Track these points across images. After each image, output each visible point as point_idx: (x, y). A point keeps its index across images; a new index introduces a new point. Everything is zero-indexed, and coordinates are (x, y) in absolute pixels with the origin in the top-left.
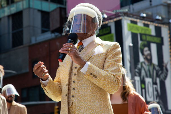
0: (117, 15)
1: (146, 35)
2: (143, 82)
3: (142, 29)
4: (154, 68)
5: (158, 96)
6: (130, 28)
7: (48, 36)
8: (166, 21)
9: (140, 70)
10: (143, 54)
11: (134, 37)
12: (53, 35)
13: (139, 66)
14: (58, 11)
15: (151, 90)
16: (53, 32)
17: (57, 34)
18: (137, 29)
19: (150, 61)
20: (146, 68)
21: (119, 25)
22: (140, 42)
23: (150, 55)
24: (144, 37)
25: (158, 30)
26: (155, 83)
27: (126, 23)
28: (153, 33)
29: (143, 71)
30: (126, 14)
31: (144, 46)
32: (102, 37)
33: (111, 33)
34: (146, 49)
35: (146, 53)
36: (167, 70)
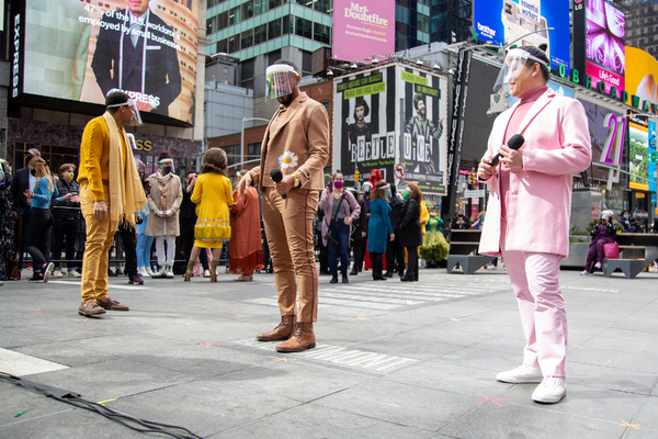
0: (391, 60)
1: (422, 86)
2: (414, 139)
3: (418, 79)
4: (428, 124)
5: (429, 155)
6: (404, 77)
7: (310, 80)
8: (445, 71)
9: (412, 126)
10: (417, 108)
11: (408, 86)
12: (315, 80)
13: (412, 121)
14: (322, 51)
15: (422, 148)
16: (315, 76)
17: (320, 78)
18: (412, 78)
19: (424, 116)
20: (419, 124)
21: (391, 71)
22: (414, 94)
23: (425, 109)
24: (419, 88)
25: (436, 81)
26: (427, 142)
27: (400, 70)
28: (430, 84)
29: (415, 127)
30: (400, 60)
31: (419, 98)
32: (372, 86)
33: (381, 81)
34: (421, 102)
35: (420, 107)
36: (442, 127)
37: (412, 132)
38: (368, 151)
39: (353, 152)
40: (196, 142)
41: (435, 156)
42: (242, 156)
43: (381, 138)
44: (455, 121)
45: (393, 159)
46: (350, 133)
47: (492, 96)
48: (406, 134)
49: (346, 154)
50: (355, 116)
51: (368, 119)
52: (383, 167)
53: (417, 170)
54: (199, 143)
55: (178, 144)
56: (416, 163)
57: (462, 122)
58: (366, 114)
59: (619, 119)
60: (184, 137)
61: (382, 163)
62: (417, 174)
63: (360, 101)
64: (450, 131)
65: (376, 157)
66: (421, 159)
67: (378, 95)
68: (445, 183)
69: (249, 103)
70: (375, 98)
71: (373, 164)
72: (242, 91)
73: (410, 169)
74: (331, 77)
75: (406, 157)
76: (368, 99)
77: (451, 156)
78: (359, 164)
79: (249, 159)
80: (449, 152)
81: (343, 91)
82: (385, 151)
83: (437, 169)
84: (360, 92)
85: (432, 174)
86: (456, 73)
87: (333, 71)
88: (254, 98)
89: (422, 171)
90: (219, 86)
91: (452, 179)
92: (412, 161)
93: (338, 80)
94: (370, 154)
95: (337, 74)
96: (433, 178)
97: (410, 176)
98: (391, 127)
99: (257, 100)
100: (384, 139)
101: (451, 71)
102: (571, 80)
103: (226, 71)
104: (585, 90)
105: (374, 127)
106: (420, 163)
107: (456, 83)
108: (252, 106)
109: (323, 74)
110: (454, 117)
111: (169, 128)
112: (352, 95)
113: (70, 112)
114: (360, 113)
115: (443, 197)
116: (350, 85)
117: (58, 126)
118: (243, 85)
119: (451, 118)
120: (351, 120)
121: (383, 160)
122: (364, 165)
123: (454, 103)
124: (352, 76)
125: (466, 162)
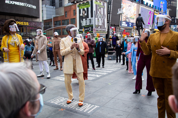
3: (99, 3)
4: (102, 15)
5: (102, 24)
6: (95, 3)
7: (70, 4)
8: (106, 1)
9: (98, 16)
10: (99, 11)
11: (96, 5)
13: (97, 15)
15: (100, 22)
16: (72, 3)
17: (73, 4)
18: (97, 3)
19: (101, 13)
20: (100, 15)
21: (92, 2)
22: (98, 7)
23: (101, 11)
24: (99, 6)
25: (104, 4)
26: (102, 20)
27: (94, 1)
28: (102, 5)
31: (99, 9)
32: (87, 5)
33: (89, 4)
34: (100, 9)
35: (100, 11)
36: (105, 16)
37: (97, 18)
38: (86, 23)
39: (82, 23)
40: (40, 22)
41: (104, 24)
42: (53, 26)
43: (89, 19)
44: (109, 14)
45: (93, 25)
46: (81, 18)
47: (119, 9)
48: (96, 18)
49: (80, 24)
50: (82, 14)
51: (86, 14)
52: (90, 27)
53: (99, 28)
54: (41, 22)
55: (35, 23)
56: (99, 26)
57: (111, 15)
58: (85, 13)
59: (152, 13)
60: (37, 21)
61: (90, 26)
62: (99, 29)
63: (84, 10)
64: (108, 17)
65: (88, 24)
66: (100, 25)
67: (88, 8)
68: (107, 30)
69: (54, 10)
70: (88, 9)
71: (87, 26)
72: (52, 7)
73: (97, 27)
74: (76, 3)
75: (96, 24)
76: (86, 9)
77: (108, 23)
78: (84, 26)
79: (55, 26)
80: (107, 22)
81: (79, 7)
82: (90, 23)
83: (104, 27)
84: (83, 7)
85: (103, 28)
86: (109, 1)
87: (76, 2)
88: (56, 9)
89: (101, 28)
90: (46, 6)
91: (108, 30)
92: (98, 25)
93: (78, 4)
94: (87, 24)
95: (77, 2)
96: (103, 30)
97: (97, 29)
98: (92, 16)
99: (56, 10)
100: (90, 19)
101: (108, 1)
102: (139, 2)
103: (48, 2)
104: (143, 5)
105: (87, 17)
106: (100, 26)
107: (109, 4)
108: (55, 11)
109: (74, 2)
110: (109, 13)
111: (33, 19)
112: (81, 8)
113: (5, 15)
114: (84, 13)
115: (106, 34)
116: (81, 5)
117: (3, 19)
118: (52, 5)
119: (108, 13)
120: (81, 15)
121: (90, 25)
122: (85, 26)
123: (109, 10)
124: (81, 3)
125: (112, 25)
